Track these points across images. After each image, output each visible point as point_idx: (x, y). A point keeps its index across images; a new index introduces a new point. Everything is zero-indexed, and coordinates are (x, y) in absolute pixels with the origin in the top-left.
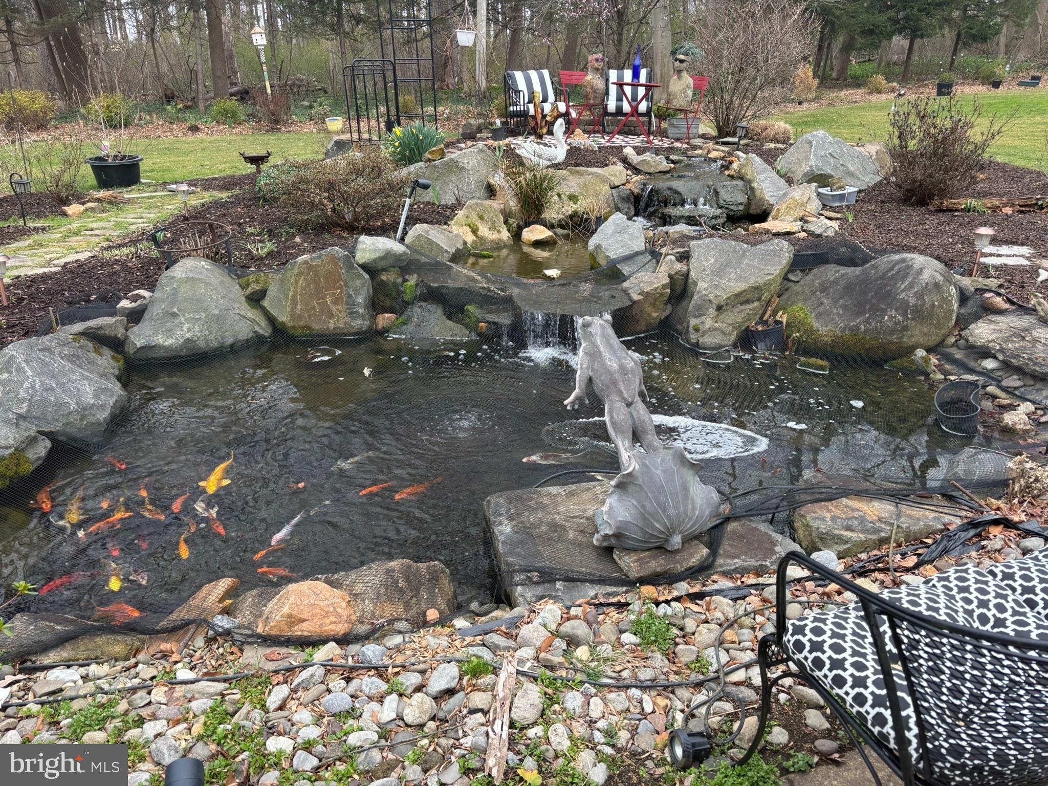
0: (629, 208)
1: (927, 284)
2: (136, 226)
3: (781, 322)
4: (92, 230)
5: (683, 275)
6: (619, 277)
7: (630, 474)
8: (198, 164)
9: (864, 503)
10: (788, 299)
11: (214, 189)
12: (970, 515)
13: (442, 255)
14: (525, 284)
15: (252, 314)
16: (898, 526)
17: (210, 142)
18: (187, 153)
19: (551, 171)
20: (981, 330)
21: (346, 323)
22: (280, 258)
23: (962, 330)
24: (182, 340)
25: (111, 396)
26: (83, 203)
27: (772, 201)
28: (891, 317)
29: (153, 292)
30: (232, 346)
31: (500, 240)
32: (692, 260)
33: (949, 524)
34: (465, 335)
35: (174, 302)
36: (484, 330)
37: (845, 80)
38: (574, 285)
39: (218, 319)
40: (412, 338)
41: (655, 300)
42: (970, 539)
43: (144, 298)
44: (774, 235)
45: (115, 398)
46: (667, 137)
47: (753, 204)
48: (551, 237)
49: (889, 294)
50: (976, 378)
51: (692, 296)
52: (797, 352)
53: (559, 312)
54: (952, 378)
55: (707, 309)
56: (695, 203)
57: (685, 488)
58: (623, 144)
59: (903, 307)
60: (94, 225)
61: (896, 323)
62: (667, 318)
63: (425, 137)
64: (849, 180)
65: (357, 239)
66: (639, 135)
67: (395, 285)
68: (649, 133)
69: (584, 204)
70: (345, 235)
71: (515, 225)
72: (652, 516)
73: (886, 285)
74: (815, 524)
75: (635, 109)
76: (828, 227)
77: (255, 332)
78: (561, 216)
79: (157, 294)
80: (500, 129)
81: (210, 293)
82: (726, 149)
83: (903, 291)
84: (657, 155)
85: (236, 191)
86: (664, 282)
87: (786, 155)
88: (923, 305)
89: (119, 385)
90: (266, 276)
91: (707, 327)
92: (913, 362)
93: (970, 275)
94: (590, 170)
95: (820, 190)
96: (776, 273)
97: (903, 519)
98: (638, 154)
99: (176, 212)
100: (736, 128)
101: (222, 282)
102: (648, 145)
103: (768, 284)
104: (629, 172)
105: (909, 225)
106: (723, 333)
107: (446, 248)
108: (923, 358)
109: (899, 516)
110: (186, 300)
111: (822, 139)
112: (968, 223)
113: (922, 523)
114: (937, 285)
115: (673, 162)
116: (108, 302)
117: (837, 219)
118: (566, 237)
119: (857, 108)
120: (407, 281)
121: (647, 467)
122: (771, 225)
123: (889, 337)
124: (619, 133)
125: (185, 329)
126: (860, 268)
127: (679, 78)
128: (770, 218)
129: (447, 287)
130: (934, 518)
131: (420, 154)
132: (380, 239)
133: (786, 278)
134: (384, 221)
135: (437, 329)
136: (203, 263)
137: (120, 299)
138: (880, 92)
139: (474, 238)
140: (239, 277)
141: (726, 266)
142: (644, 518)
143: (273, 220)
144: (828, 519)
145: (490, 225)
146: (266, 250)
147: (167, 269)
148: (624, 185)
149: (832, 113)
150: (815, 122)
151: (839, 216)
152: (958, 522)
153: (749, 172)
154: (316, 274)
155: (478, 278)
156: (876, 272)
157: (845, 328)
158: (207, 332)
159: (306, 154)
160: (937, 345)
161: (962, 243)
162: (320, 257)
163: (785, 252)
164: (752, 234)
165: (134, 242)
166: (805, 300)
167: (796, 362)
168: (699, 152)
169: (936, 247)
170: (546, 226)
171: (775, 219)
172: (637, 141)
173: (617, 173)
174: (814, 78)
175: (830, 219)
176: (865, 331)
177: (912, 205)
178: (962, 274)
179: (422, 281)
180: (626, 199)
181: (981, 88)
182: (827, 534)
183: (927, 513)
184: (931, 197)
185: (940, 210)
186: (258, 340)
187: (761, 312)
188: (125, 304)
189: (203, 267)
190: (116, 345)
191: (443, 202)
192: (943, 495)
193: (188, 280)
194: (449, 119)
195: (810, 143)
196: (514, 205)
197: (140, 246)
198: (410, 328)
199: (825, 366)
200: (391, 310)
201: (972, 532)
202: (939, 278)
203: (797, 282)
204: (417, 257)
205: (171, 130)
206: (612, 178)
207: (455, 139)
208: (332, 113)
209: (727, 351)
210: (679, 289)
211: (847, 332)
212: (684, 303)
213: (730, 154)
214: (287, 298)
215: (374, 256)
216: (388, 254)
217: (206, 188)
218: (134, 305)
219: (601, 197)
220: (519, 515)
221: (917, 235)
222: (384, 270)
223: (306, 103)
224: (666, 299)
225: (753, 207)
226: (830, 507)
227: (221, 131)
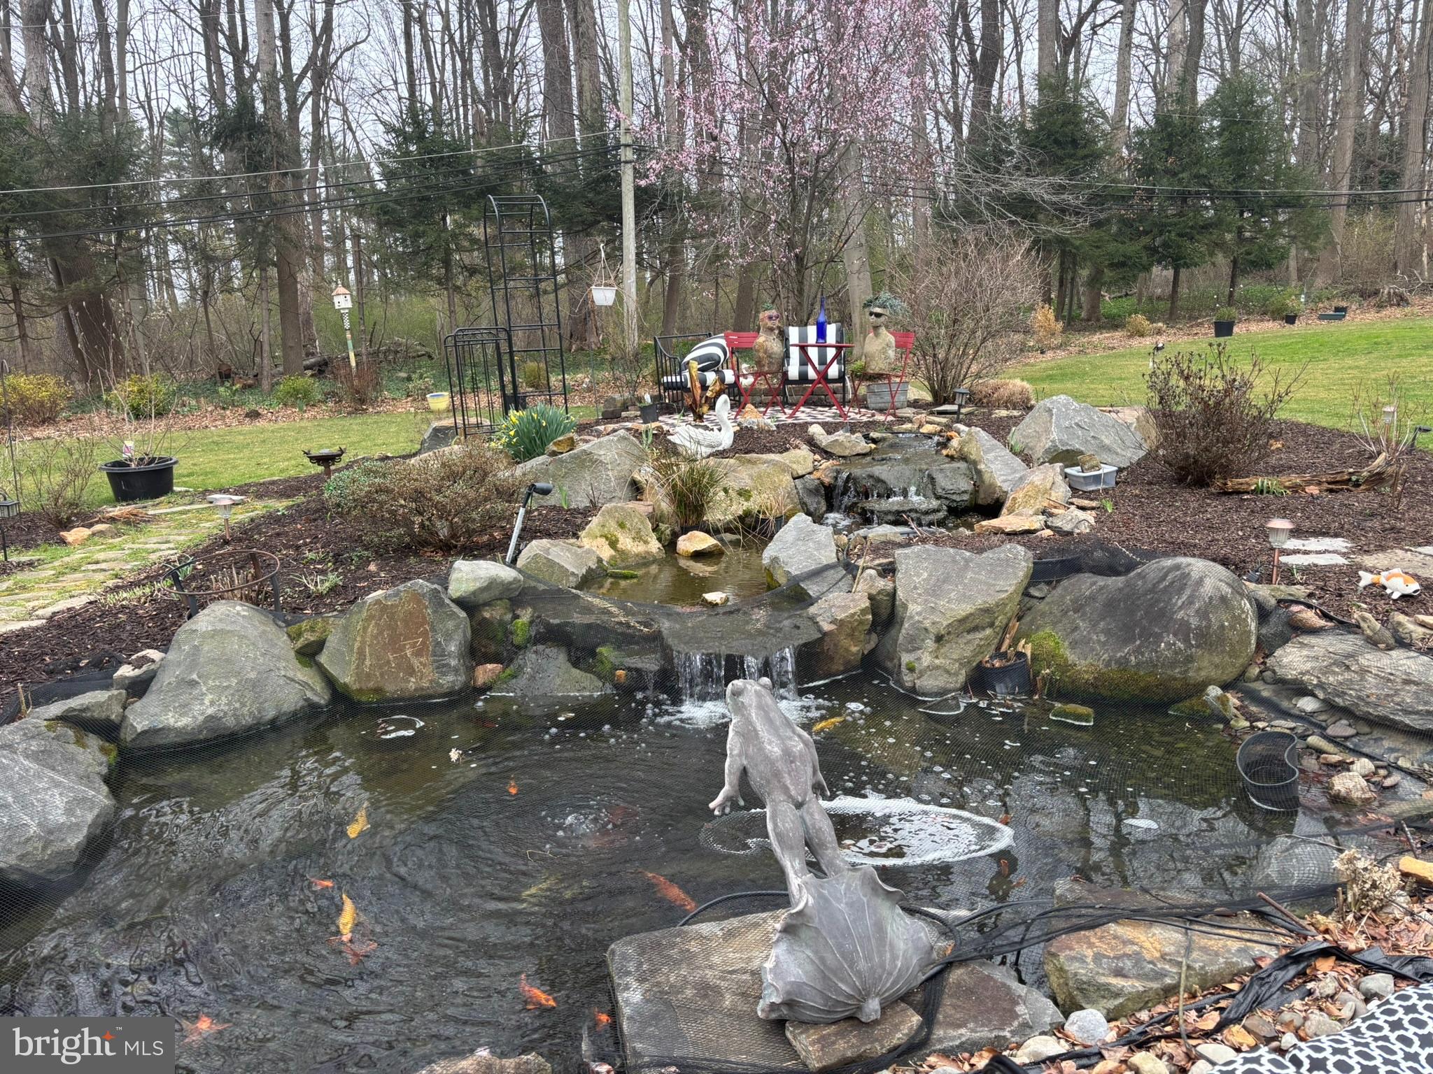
0: (818, 503)
1: (1211, 598)
2: (158, 554)
3: (1024, 655)
4: (97, 562)
5: (888, 595)
6: (804, 600)
7: (800, 913)
8: (253, 462)
9: (1142, 929)
10: (1032, 622)
11: (271, 497)
12: (1289, 941)
13: (568, 580)
14: (678, 614)
15: (304, 674)
16: (1189, 967)
17: (273, 432)
18: (241, 448)
19: (712, 461)
20: (1290, 658)
21: (431, 681)
22: (346, 595)
23: (1267, 656)
24: (201, 718)
25: (91, 809)
26: (90, 526)
27: (1006, 487)
28: (1168, 644)
29: (165, 651)
30: (273, 721)
31: (647, 553)
32: (899, 575)
33: (1261, 958)
34: (596, 689)
35: (193, 665)
36: (622, 680)
37: (1098, 320)
38: (745, 613)
39: (255, 685)
40: (524, 696)
41: (853, 629)
42: (1291, 981)
43: (153, 661)
44: (1008, 534)
45: (96, 812)
46: (867, 408)
47: (981, 491)
48: (716, 546)
49: (1162, 613)
50: (1292, 725)
51: (902, 624)
52: (1049, 695)
53: (724, 651)
54: (1261, 725)
55: (923, 640)
56: (905, 493)
57: (880, 929)
58: (809, 419)
59: (1183, 630)
60: (101, 556)
61: (1176, 653)
62: (872, 651)
63: (550, 423)
64: (1105, 457)
65: (452, 563)
66: (830, 406)
67: (502, 623)
68: (844, 403)
69: (759, 501)
70: (438, 558)
71: (668, 532)
72: (835, 975)
73: (1158, 601)
74: (1073, 967)
75: (823, 376)
76: (1079, 520)
77: (307, 700)
78: (729, 517)
79: (171, 655)
80: (650, 406)
81: (244, 648)
82: (943, 420)
83: (1181, 608)
84: (853, 432)
85: (300, 499)
86: (863, 606)
87: (1020, 426)
88: (1209, 627)
89: (105, 789)
90: (325, 620)
91: (926, 664)
92: (1205, 704)
93: (1270, 582)
94: (765, 456)
95: (1068, 470)
96: (1011, 589)
97: (1195, 955)
98: (829, 433)
99: (215, 531)
100: (955, 394)
101: (264, 632)
102: (841, 420)
103: (1001, 605)
104: (817, 457)
105: (1185, 514)
106: (948, 672)
107: (572, 569)
108: (1218, 698)
109: (1189, 950)
110: (212, 661)
111: (1064, 405)
112: (1262, 509)
113: (1222, 960)
114: (1223, 599)
115: (874, 441)
116: (102, 671)
117: (1093, 509)
118: (736, 544)
119: (1116, 356)
120: (517, 617)
121: (826, 900)
122: (1006, 521)
123: (1169, 672)
124: (807, 403)
125: (207, 702)
126: (1122, 579)
127: (877, 335)
128: (1004, 511)
129: (573, 625)
130: (1240, 950)
131: (544, 444)
132: (482, 563)
133: (1026, 594)
134: (491, 535)
135: (558, 681)
136: (238, 608)
137: (120, 663)
138: (1142, 335)
139: (613, 552)
140: (288, 624)
141: (944, 582)
142: (825, 978)
143: (343, 539)
144: (1089, 960)
145: (634, 534)
146: (327, 584)
147: (190, 617)
148: (810, 473)
149: (1084, 363)
150: (1063, 375)
151: (1094, 504)
152: (1274, 954)
153: (974, 451)
154: (392, 617)
155: (614, 610)
156: (1145, 583)
157: (1110, 661)
158: (237, 705)
159: (398, 442)
160: (1237, 679)
161: (1257, 537)
162: (397, 594)
163: (1020, 559)
164: (979, 535)
165: (152, 579)
166: (1054, 624)
167: (1049, 710)
168: (908, 426)
169: (1222, 543)
170: (708, 532)
171: (1010, 512)
172: (827, 414)
173: (801, 460)
174: (1057, 320)
175: (1083, 508)
176: (1137, 664)
177: (1189, 486)
178: (1258, 581)
179: (539, 617)
180: (814, 492)
181: (1271, 324)
182: (1089, 983)
183: (1230, 942)
184: (1211, 475)
185: (1225, 493)
186: (311, 711)
187: (996, 641)
188: (126, 671)
189: (238, 613)
190: (107, 730)
191: (573, 506)
192: (1252, 912)
193: (215, 634)
194: (589, 390)
195: (1050, 411)
196: (666, 506)
197: (157, 586)
198: (522, 681)
199: (1088, 715)
200: (495, 659)
201: (1292, 971)
202: (1227, 590)
203: (1043, 598)
204: (533, 584)
205: (223, 417)
206: (794, 466)
207: (593, 419)
208: (436, 387)
209: (954, 698)
210: (884, 613)
211: (1114, 666)
212: (893, 632)
213: (949, 427)
214: (352, 650)
215: (472, 586)
216: (492, 584)
217: (259, 496)
218: (137, 672)
219: (781, 491)
220: (653, 972)
221: (1197, 528)
222: (487, 604)
223: (403, 375)
224: (867, 627)
225: (982, 496)
226: (1093, 940)
227: (289, 417)
